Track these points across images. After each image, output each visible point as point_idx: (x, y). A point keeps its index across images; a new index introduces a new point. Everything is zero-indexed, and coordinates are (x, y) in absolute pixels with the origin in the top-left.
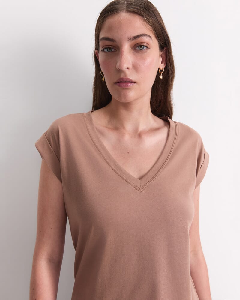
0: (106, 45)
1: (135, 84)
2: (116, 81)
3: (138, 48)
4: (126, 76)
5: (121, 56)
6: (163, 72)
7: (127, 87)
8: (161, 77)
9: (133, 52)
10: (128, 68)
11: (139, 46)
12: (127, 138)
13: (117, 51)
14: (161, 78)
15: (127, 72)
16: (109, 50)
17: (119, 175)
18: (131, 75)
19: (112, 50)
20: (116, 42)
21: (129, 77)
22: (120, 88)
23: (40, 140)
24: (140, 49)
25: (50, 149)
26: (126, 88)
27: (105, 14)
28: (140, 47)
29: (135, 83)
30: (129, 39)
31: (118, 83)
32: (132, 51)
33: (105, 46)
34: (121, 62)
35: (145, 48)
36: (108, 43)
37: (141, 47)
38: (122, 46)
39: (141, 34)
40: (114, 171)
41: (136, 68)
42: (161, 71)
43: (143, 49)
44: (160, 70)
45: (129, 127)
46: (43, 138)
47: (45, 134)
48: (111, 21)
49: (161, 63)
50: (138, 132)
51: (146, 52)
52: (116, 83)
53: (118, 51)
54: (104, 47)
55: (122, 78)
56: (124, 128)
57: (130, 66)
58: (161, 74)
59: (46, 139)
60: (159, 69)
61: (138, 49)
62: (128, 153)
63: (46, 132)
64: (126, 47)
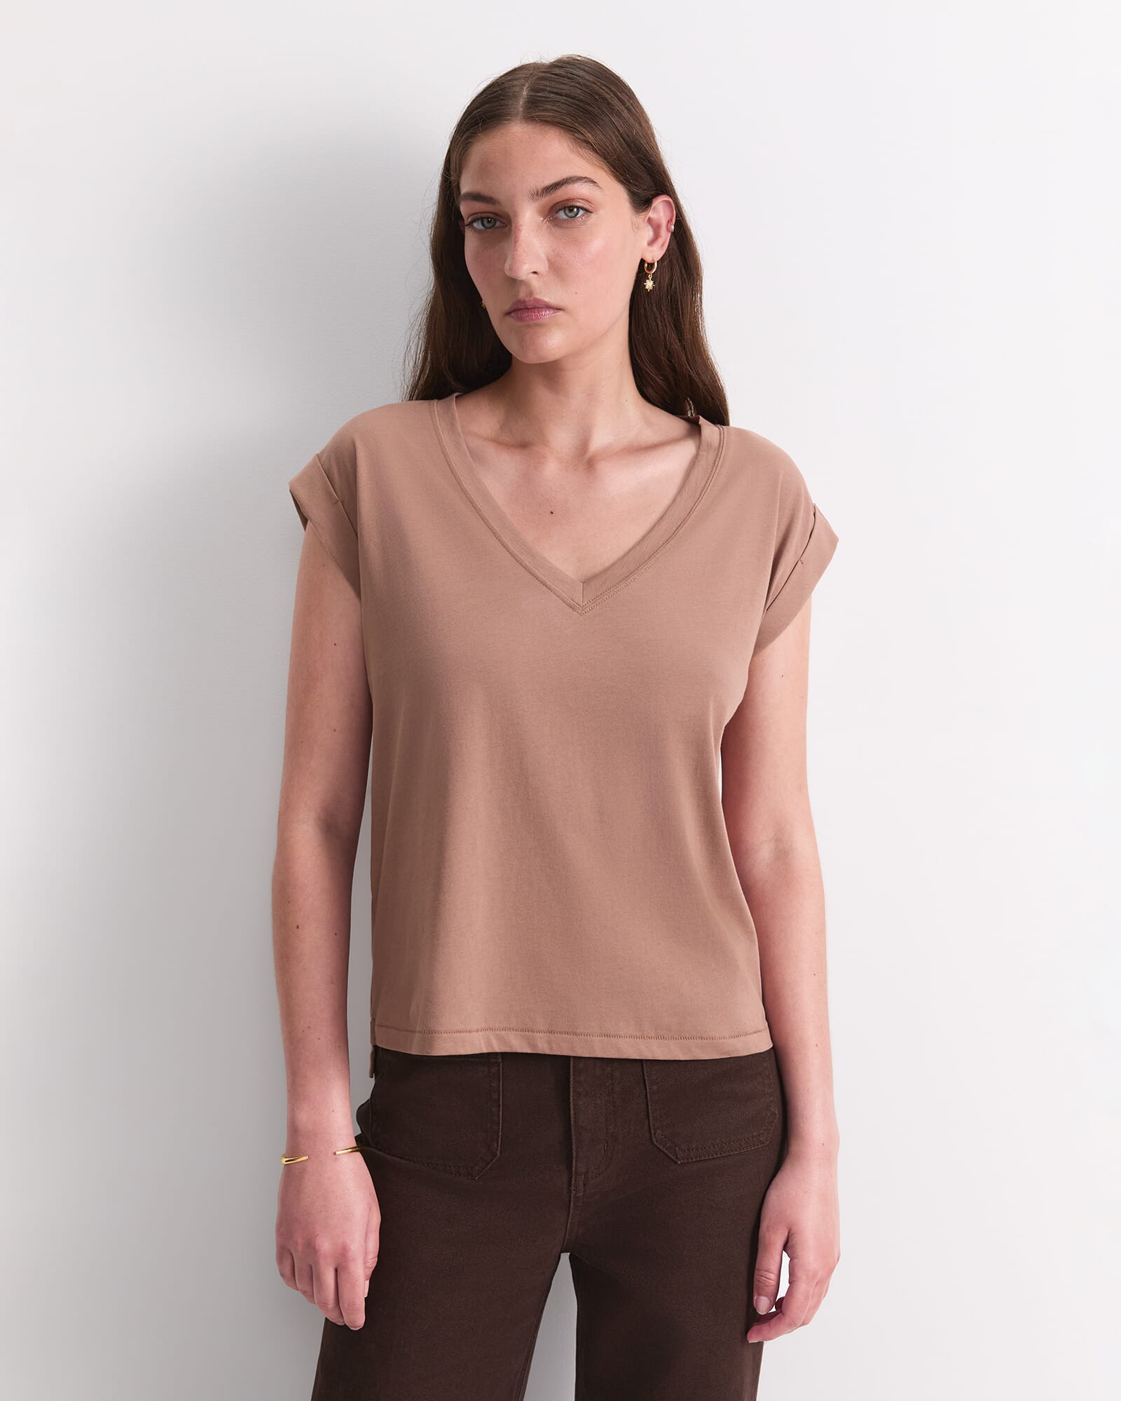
0: (477, 211)
1: (560, 313)
2: (507, 307)
3: (562, 215)
4: (531, 293)
5: (515, 243)
6: (655, 270)
7: (539, 321)
8: (649, 284)
9: (549, 225)
10: (535, 273)
11: (564, 208)
12: (552, 470)
13: (506, 226)
14: (647, 287)
15: (535, 282)
16: (485, 222)
17: (525, 567)
18: (546, 292)
19: (495, 224)
20: (500, 203)
21: (538, 297)
22: (520, 324)
23: (304, 473)
24: (570, 214)
25: (329, 494)
26: (535, 322)
27: (467, 130)
28: (567, 212)
29: (559, 309)
30: (533, 195)
31: (515, 311)
32: (546, 225)
33: (473, 214)
34: (513, 258)
35: (581, 212)
36: (479, 206)
37: (571, 211)
38: (516, 215)
39: (563, 180)
40: (513, 555)
41: (557, 268)
42: (651, 265)
43: (576, 215)
44: (648, 264)
45: (561, 438)
46: (311, 466)
47: (319, 457)
48: (483, 148)
49: (645, 243)
50: (588, 455)
51: (584, 223)
52: (508, 313)
53: (509, 227)
54: (473, 216)
55: (522, 299)
56: (545, 443)
57: (542, 267)
58: (650, 277)
59: (319, 468)
60: (642, 261)
61: (565, 217)
62: (552, 513)
63: (322, 452)
64: (528, 218)
